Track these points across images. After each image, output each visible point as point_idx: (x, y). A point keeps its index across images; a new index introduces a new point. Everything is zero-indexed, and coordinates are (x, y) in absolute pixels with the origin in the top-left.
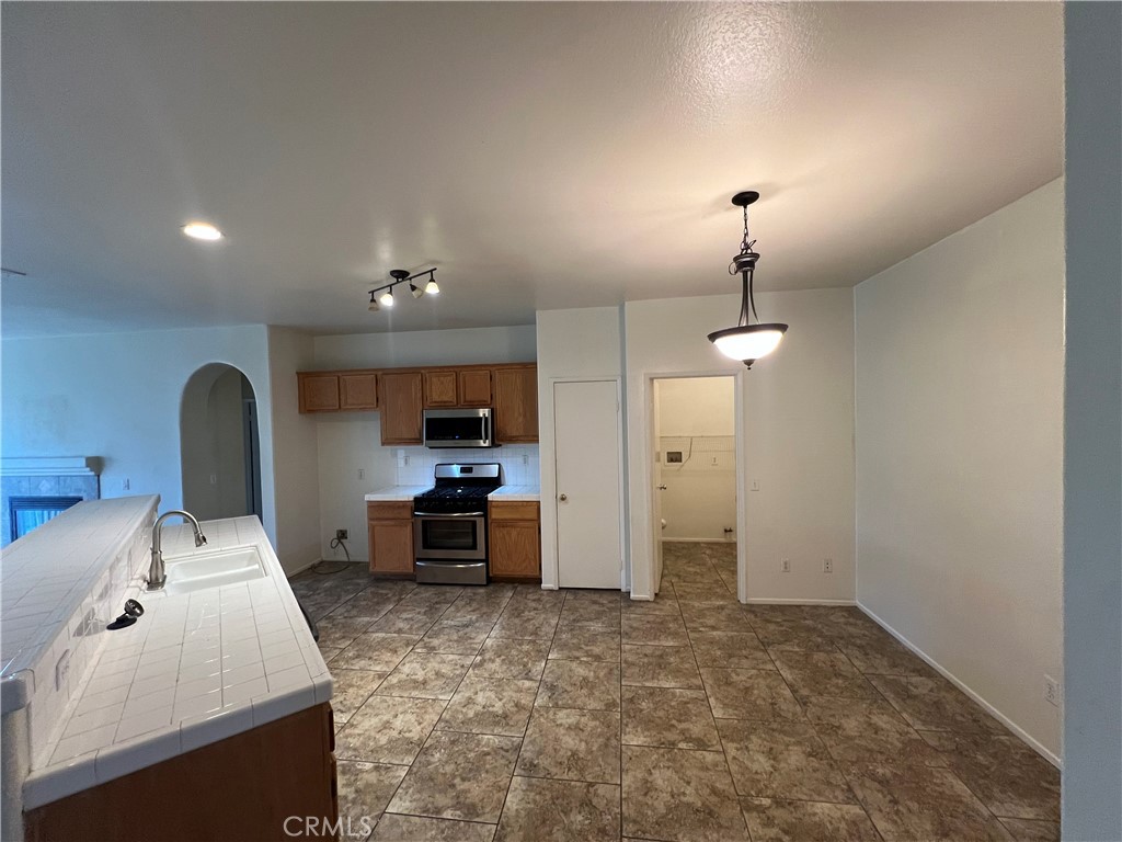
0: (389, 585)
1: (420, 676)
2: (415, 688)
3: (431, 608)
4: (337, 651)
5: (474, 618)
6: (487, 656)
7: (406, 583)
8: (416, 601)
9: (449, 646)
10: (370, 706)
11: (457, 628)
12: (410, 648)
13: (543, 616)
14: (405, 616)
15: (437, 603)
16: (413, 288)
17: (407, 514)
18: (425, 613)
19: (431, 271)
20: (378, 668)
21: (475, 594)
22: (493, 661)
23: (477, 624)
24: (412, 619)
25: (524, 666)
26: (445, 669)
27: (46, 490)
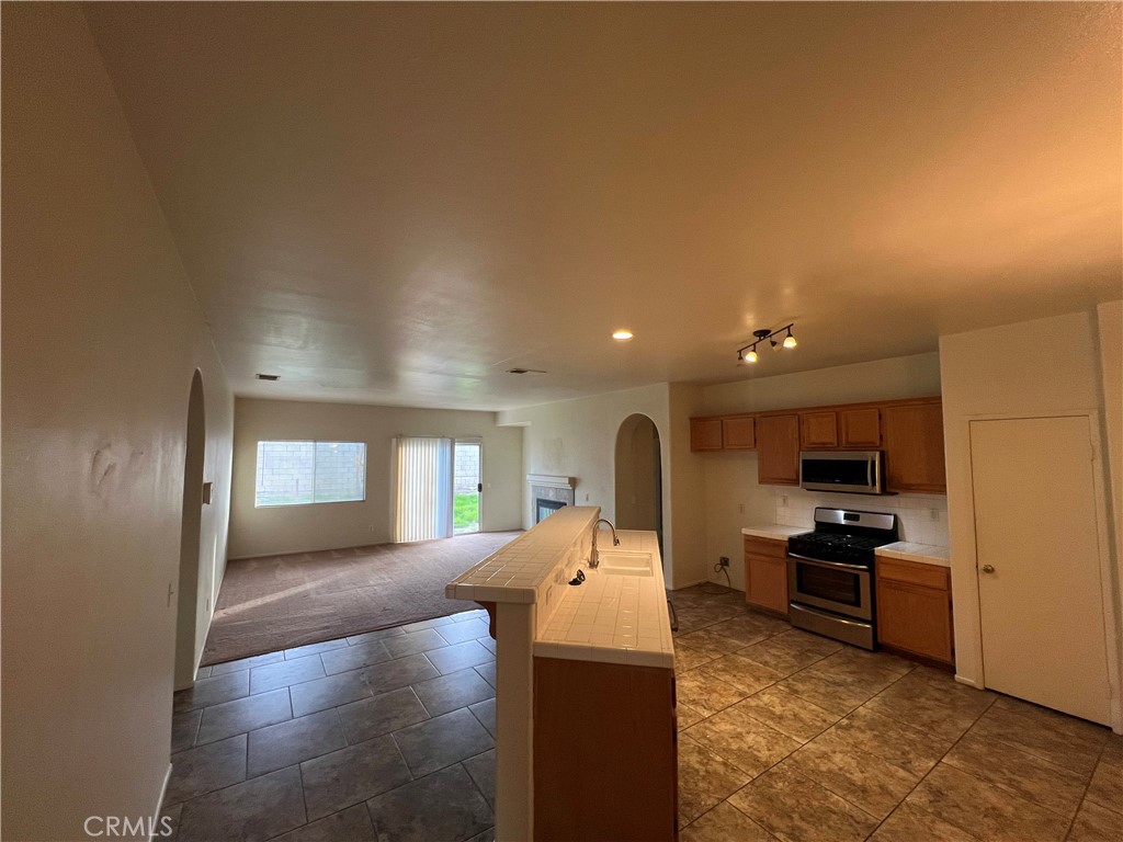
0: (764, 619)
1: (778, 710)
2: (772, 719)
3: (802, 654)
4: (709, 660)
5: (850, 680)
6: (856, 723)
7: (780, 622)
8: (787, 641)
9: (814, 696)
10: (728, 714)
11: (828, 683)
12: (773, 682)
13: (947, 712)
14: (773, 651)
15: (809, 651)
16: (774, 344)
17: (782, 553)
18: (794, 656)
19: (789, 327)
20: (740, 687)
21: (857, 657)
22: (863, 732)
23: (851, 688)
24: (779, 657)
25: (903, 753)
26: (804, 715)
27: (551, 497)
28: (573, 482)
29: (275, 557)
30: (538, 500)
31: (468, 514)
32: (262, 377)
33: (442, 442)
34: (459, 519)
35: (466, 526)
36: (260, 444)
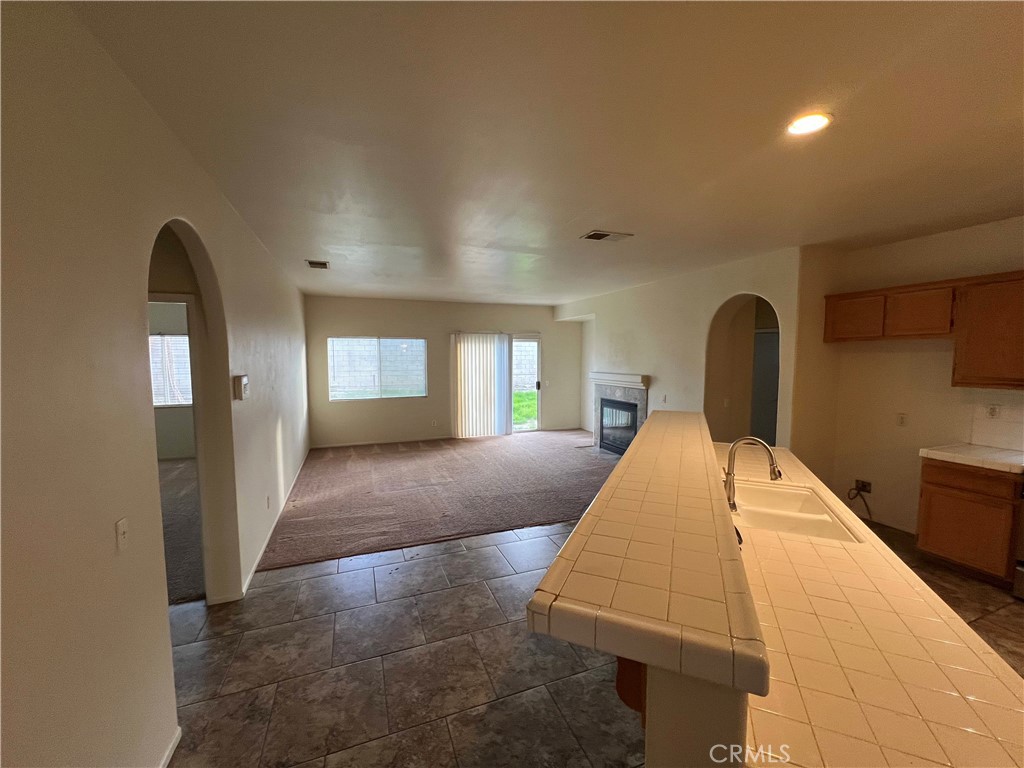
27: (618, 396)
28: (647, 381)
29: (348, 447)
30: (603, 400)
31: (525, 411)
32: (313, 264)
33: (499, 338)
34: (517, 416)
35: (524, 423)
36: (330, 340)
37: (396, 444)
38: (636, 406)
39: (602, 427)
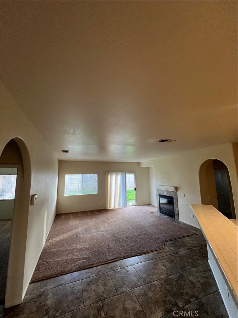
27: (165, 194)
28: (176, 188)
29: (69, 214)
30: (159, 195)
32: (64, 151)
33: (122, 173)
35: (130, 202)
36: (66, 175)
37: (86, 212)
38: (173, 197)
39: (160, 204)
